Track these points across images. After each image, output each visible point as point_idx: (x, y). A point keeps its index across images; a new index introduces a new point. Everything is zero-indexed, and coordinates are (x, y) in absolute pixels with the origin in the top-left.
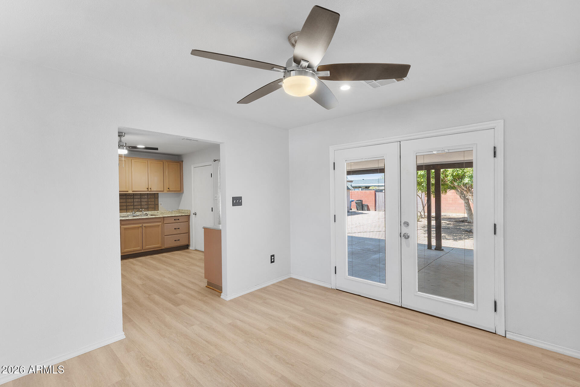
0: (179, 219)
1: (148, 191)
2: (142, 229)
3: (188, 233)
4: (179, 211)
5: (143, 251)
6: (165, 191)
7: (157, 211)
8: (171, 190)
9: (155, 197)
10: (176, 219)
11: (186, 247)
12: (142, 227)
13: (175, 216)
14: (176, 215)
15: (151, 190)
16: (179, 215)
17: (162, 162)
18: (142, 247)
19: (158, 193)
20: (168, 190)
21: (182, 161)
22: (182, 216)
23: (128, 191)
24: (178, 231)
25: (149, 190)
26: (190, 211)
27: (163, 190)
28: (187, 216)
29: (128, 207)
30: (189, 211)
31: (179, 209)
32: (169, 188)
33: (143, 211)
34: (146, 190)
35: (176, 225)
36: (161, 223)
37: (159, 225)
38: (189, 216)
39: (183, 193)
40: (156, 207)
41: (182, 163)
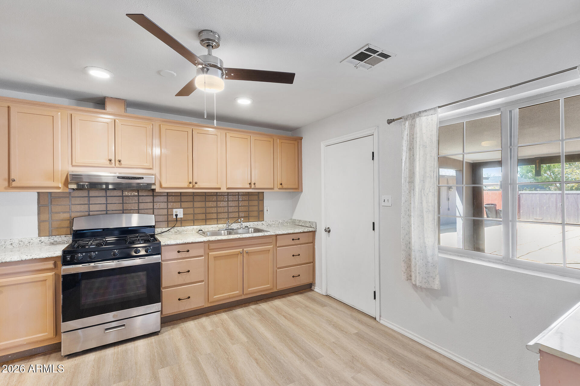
0: (299, 239)
1: (251, 188)
2: (242, 256)
3: (312, 262)
4: (294, 223)
5: (243, 297)
6: (276, 189)
7: (261, 222)
8: (285, 186)
9: (258, 197)
10: (295, 238)
11: (308, 287)
12: (241, 253)
13: (293, 233)
14: (296, 232)
15: (255, 186)
16: (299, 231)
17: (272, 139)
18: (242, 290)
19: (263, 192)
20: (280, 186)
21: (301, 139)
22: (304, 232)
23: (220, 189)
24: (297, 260)
25: (253, 186)
26: (316, 224)
27: (273, 187)
28: (312, 233)
29: (220, 216)
30: (314, 224)
31: (294, 218)
32: (281, 184)
33: (242, 222)
34: (248, 186)
35: (295, 250)
36: (272, 246)
37: (269, 250)
38: (314, 232)
39: (302, 192)
40: (260, 217)
41: (301, 141)
